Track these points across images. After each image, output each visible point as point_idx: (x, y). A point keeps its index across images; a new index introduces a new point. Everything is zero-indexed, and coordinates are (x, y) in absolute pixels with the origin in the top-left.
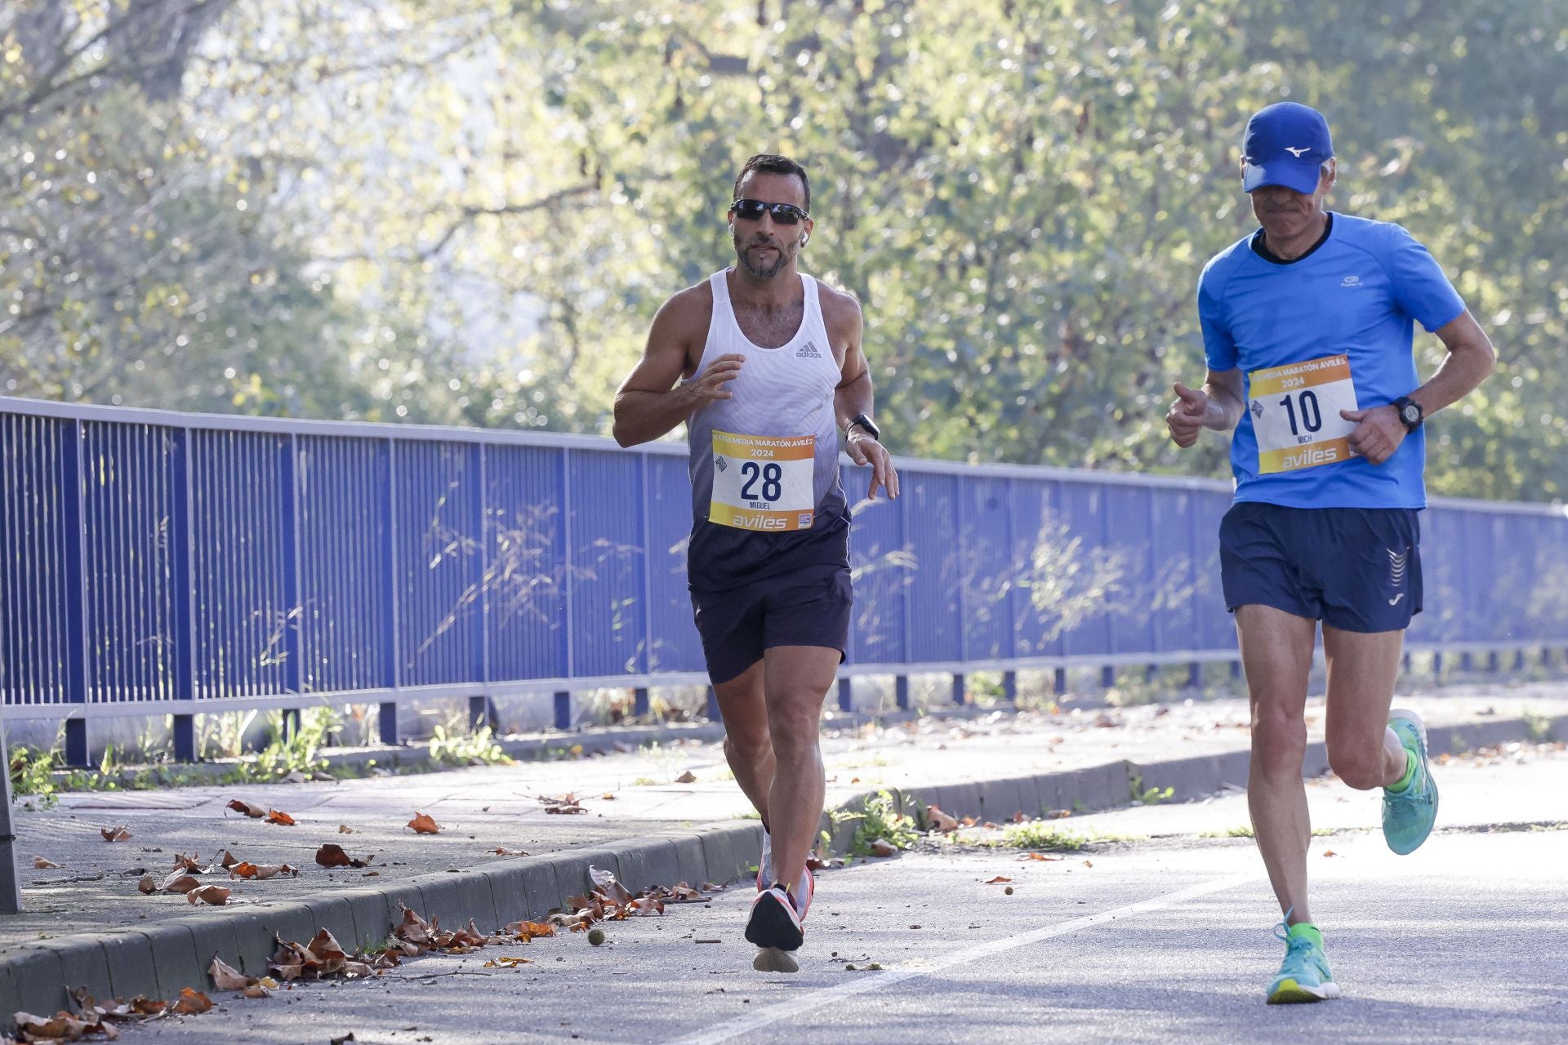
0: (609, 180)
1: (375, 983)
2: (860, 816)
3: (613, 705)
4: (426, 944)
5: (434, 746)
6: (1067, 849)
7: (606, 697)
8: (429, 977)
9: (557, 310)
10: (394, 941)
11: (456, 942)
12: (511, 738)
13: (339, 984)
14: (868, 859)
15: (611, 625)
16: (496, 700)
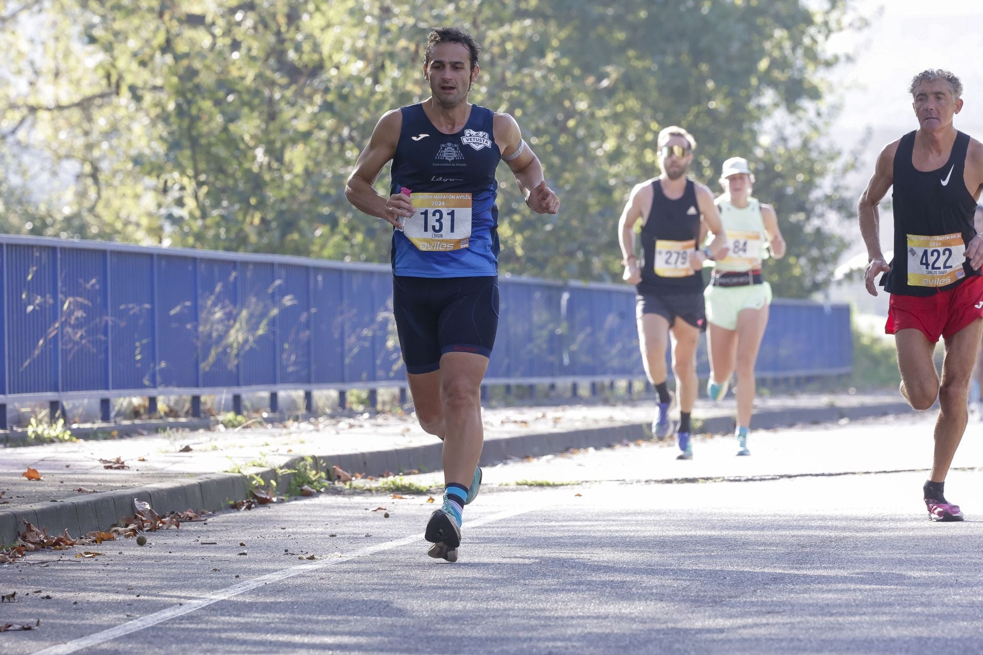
0: (124, 90)
1: (11, 566)
2: (293, 471)
3: (135, 407)
4: (39, 544)
5: (30, 430)
6: (418, 492)
7: (130, 403)
8: (43, 563)
9: (88, 168)
10: (20, 542)
11: (57, 543)
12: (75, 426)
14: (298, 497)
15: (135, 356)
16: (65, 403)
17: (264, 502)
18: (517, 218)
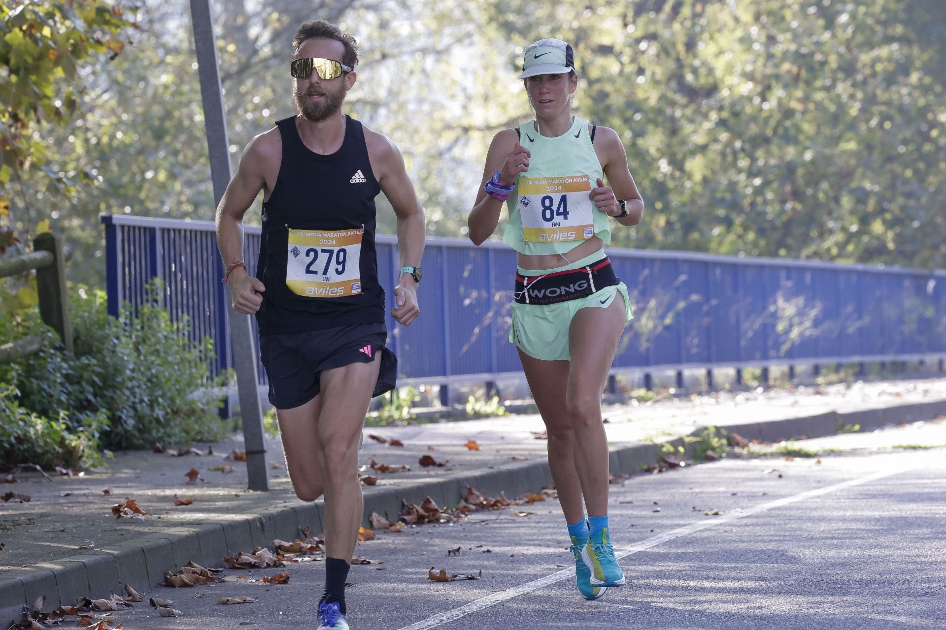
1: (456, 525)
2: (699, 439)
4: (479, 505)
5: (469, 408)
6: (807, 455)
8: (483, 521)
10: (463, 504)
11: (495, 504)
12: (508, 403)
13: (437, 525)
14: (702, 461)
16: (499, 383)
17: (673, 466)
18: (888, 216)
